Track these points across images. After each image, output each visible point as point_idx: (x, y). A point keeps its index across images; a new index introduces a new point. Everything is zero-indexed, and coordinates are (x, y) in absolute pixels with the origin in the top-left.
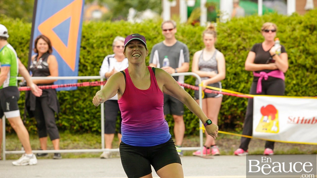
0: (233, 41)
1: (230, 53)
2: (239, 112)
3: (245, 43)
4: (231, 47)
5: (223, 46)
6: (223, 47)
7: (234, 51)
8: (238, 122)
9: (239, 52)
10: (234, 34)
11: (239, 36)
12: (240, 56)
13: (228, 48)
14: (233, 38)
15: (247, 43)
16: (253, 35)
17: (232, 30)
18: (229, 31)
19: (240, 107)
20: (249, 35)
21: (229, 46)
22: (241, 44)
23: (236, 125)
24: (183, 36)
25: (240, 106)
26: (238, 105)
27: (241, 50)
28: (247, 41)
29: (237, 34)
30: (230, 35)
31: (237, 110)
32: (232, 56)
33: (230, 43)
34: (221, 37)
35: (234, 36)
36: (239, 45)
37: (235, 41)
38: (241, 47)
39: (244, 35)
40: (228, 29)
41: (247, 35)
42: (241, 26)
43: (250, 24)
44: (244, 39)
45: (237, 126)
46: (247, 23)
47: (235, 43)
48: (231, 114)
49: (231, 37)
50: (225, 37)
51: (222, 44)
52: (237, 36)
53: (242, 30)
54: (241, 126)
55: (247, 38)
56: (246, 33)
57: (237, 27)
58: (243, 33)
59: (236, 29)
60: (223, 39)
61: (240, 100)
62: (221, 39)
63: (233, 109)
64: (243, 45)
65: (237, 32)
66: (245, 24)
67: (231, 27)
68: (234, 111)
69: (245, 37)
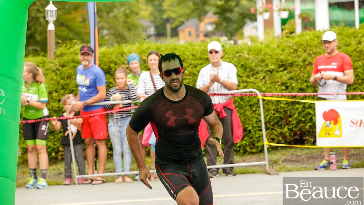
0: (299, 57)
1: (296, 69)
2: (307, 127)
3: (311, 58)
4: (297, 63)
5: (289, 62)
6: (289, 64)
7: (300, 67)
8: (307, 137)
9: (305, 68)
10: (300, 50)
11: (305, 51)
12: (306, 72)
13: (294, 64)
14: (299, 53)
15: (312, 57)
16: (318, 50)
17: (298, 46)
18: (295, 47)
19: (308, 123)
20: (315, 50)
21: (295, 62)
22: (307, 59)
23: (305, 140)
24: (249, 54)
25: (308, 121)
26: (306, 120)
27: (307, 65)
28: (313, 56)
29: (302, 49)
30: (296, 51)
31: (306, 125)
32: (298, 72)
33: (296, 59)
34: (286, 54)
35: (300, 51)
36: (304, 61)
37: (301, 57)
38: (307, 63)
39: (310, 50)
40: (294, 45)
41: (313, 50)
42: (307, 41)
43: (316, 39)
44: (310, 54)
45: (306, 142)
46: (312, 38)
47: (301, 59)
48: (300, 130)
49: (297, 52)
50: (291, 54)
51: (288, 60)
52: (303, 51)
53: (307, 45)
54: (311, 141)
55: (313, 53)
56: (312, 49)
57: (302, 43)
58: (309, 48)
59: (301, 45)
60: (288, 56)
61: (308, 115)
62: (286, 56)
63: (302, 125)
64: (308, 60)
65: (302, 47)
66: (310, 39)
67: (297, 42)
68: (303, 126)
69: (311, 52)
